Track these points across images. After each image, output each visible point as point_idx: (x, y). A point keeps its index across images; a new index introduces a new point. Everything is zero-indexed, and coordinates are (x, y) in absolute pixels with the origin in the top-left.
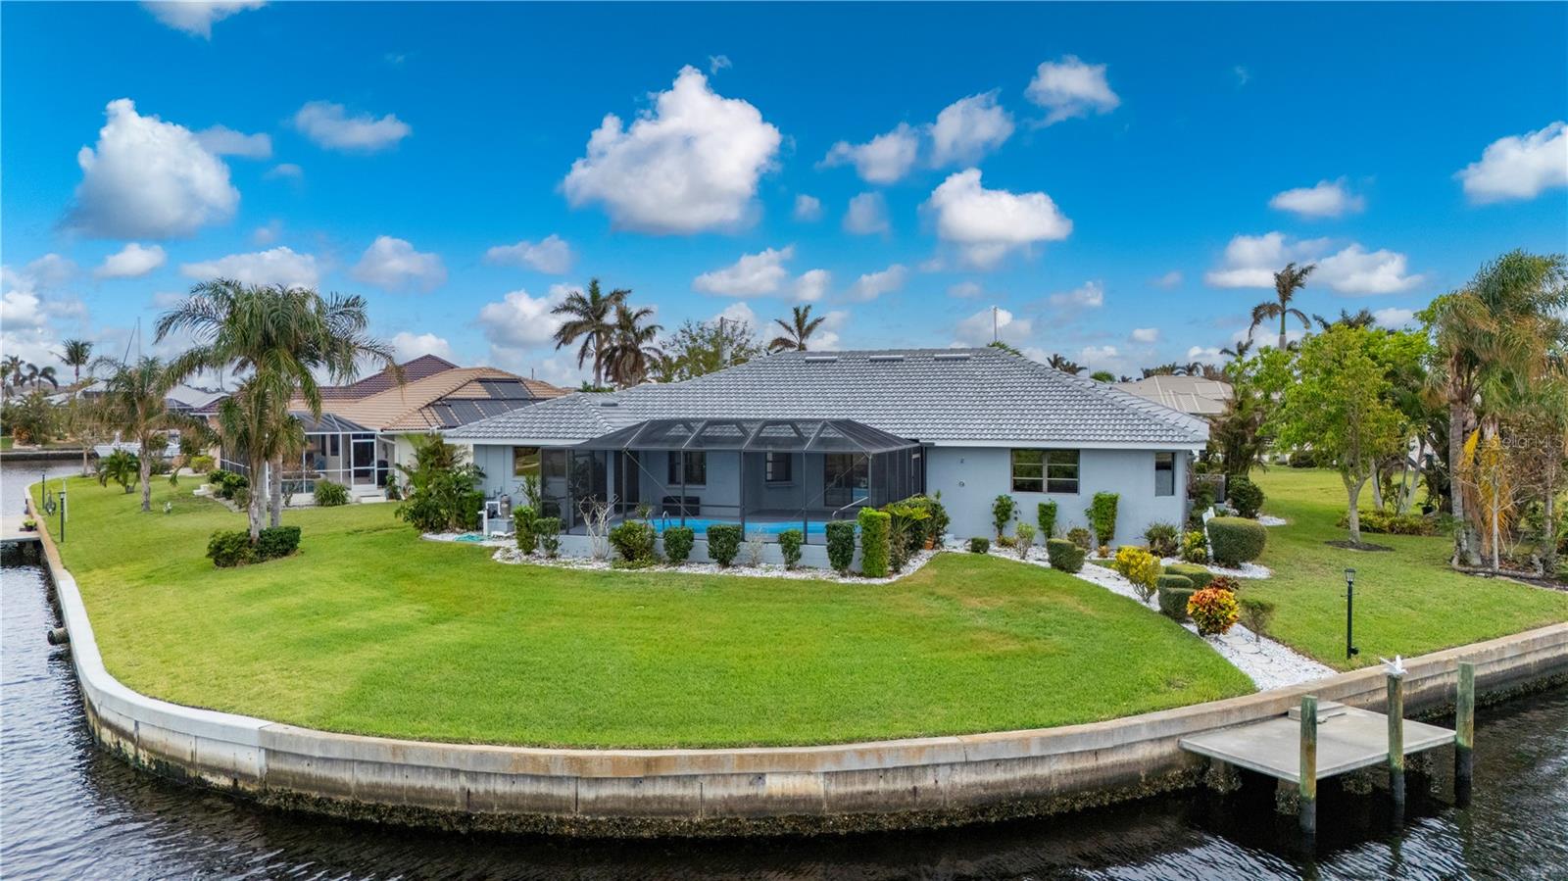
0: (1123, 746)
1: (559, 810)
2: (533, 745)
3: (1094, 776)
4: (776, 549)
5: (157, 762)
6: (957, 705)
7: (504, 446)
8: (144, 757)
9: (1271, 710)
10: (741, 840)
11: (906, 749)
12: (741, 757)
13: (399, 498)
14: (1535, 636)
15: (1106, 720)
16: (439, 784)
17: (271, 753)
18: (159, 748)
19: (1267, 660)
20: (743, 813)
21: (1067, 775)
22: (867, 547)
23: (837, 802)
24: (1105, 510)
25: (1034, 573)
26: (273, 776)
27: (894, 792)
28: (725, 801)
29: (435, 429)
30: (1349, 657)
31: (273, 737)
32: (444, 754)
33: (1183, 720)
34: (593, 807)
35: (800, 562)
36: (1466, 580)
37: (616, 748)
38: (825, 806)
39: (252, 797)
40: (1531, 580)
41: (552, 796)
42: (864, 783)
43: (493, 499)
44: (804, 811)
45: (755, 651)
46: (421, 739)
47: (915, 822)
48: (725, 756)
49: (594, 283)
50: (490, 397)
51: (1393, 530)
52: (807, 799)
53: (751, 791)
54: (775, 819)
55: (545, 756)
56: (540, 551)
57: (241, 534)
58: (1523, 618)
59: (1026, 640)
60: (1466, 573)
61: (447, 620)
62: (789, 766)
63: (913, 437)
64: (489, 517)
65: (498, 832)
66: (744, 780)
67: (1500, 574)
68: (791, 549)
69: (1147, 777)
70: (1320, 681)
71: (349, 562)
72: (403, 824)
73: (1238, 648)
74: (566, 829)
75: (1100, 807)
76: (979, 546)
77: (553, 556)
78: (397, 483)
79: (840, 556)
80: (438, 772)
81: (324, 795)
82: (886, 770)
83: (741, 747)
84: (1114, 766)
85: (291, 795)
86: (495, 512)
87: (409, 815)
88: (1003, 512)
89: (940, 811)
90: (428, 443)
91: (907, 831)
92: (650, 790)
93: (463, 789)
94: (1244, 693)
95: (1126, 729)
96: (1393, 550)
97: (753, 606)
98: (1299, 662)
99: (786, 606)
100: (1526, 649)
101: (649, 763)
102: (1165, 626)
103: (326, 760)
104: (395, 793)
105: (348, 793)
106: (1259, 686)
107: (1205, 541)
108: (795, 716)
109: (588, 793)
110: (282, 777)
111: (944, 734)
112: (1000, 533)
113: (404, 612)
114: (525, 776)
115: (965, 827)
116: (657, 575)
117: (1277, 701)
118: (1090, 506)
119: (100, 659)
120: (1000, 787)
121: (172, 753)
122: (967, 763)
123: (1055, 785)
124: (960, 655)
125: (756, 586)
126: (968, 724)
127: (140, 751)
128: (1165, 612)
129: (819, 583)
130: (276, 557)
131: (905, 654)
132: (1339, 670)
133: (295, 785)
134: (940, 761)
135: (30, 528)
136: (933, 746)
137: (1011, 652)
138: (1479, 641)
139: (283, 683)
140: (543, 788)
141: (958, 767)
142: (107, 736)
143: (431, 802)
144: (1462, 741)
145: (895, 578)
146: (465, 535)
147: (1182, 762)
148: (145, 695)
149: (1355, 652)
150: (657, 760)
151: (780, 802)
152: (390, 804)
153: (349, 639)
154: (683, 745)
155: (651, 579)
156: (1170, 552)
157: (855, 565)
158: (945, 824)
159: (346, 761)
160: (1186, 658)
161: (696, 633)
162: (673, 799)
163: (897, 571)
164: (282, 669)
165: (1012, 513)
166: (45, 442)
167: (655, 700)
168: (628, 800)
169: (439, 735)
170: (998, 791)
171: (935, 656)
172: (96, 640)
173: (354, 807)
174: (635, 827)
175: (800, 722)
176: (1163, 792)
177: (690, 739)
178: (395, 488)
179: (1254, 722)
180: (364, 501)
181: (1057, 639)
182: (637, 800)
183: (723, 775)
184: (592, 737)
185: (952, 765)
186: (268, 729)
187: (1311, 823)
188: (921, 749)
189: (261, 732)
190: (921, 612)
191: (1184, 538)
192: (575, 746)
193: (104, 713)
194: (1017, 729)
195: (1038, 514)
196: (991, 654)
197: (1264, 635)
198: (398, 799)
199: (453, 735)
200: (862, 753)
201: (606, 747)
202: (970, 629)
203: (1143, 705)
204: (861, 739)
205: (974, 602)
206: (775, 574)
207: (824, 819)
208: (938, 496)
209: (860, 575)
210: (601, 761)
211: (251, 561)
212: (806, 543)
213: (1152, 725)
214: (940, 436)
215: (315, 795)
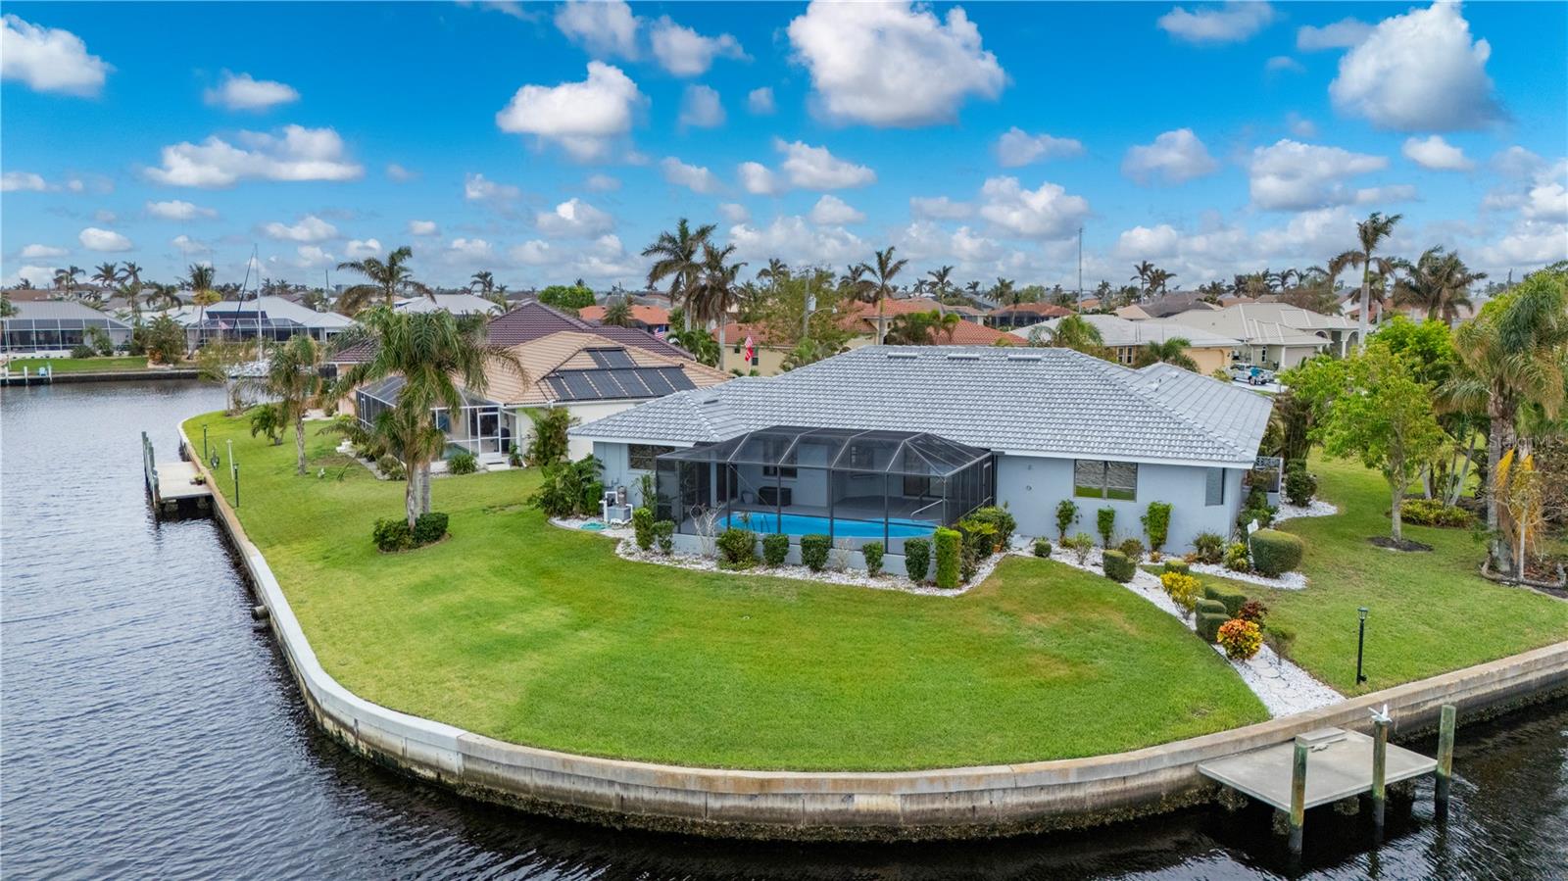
0: (1146, 773)
1: (693, 815)
2: (671, 763)
3: (1122, 797)
4: (860, 557)
5: (375, 753)
6: (1012, 734)
7: (620, 444)
8: (363, 747)
9: (1279, 738)
10: (834, 843)
11: (968, 778)
12: (835, 781)
13: (521, 465)
14: (1537, 657)
15: (1134, 750)
16: (599, 791)
17: (467, 757)
18: (375, 742)
19: (1285, 684)
20: (836, 823)
21: (1099, 796)
22: (940, 562)
23: (911, 817)
24: (1158, 520)
25: (1089, 583)
26: (468, 774)
27: (957, 810)
28: (822, 814)
29: (551, 403)
30: (1358, 683)
31: (468, 745)
32: (603, 769)
33: (1200, 750)
34: (718, 815)
35: (882, 570)
36: (1489, 589)
37: (737, 769)
38: (901, 820)
39: (453, 788)
40: (1552, 590)
41: (687, 804)
42: (933, 802)
43: (610, 488)
44: (885, 823)
45: (845, 674)
46: (584, 754)
47: (973, 833)
48: (822, 780)
49: (684, 222)
50: (597, 367)
51: (1438, 522)
52: (887, 814)
53: (843, 806)
54: (861, 829)
55: (682, 775)
56: (655, 547)
57: (400, 523)
58: (1532, 635)
59: (1075, 665)
60: (1494, 580)
61: (587, 627)
62: (872, 787)
63: (985, 445)
64: (609, 505)
65: (646, 830)
66: (838, 798)
67: (1524, 583)
68: (874, 560)
69: (1167, 796)
70: (1328, 707)
71: (494, 552)
72: (572, 819)
73: (1260, 672)
74: (698, 830)
75: (1127, 822)
76: (1042, 551)
77: (667, 554)
78: (518, 451)
79: (917, 567)
80: (598, 782)
81: (509, 792)
82: (950, 793)
83: (835, 771)
84: (1139, 788)
85: (483, 790)
86: (613, 500)
87: (576, 812)
88: (1066, 515)
89: (994, 825)
90: (544, 416)
91: (967, 840)
92: (764, 803)
93: (618, 795)
94: (1258, 721)
95: (1150, 760)
96: (1430, 550)
97: (841, 621)
98: (1312, 687)
99: (867, 620)
100: (1528, 667)
101: (763, 783)
102: (1199, 649)
103: (510, 766)
104: (565, 795)
105: (528, 792)
106: (1272, 712)
107: (1248, 553)
108: (877, 742)
109: (715, 804)
110: (476, 775)
111: (998, 763)
112: (1063, 534)
113: (549, 616)
114: (666, 788)
115: (1014, 837)
116: (759, 579)
117: (1286, 729)
118: (1145, 513)
119: (314, 655)
120: (1045, 806)
121: (387, 747)
122: (1017, 788)
123: (1089, 804)
124: (1017, 681)
125: (843, 596)
126: (1018, 755)
127: (360, 742)
128: (1199, 633)
129: (897, 594)
130: (429, 542)
131: (970, 679)
132: (1347, 696)
133: (486, 782)
134: (994, 787)
135: (200, 482)
136: (989, 775)
137: (1060, 678)
138: (1484, 662)
139: (467, 692)
140: (680, 798)
141: (1009, 791)
142: (329, 724)
143: (592, 803)
144: (1441, 771)
145: (965, 589)
146: (588, 522)
147: (1198, 782)
148: (361, 697)
149: (1364, 679)
150: (769, 781)
151: (865, 815)
152: (561, 803)
153: (511, 646)
154: (789, 769)
155: (753, 584)
156: (1216, 559)
157: (930, 576)
158: (997, 835)
159: (525, 768)
160: (1211, 685)
161: (794, 651)
162: (782, 810)
163: (966, 581)
164: (464, 678)
165: (1074, 517)
166: (176, 362)
167: (765, 723)
168: (747, 810)
169: (598, 751)
170: (1042, 809)
171: (995, 681)
172: (304, 632)
173: (533, 804)
174: (751, 831)
175: (882, 748)
176: (1181, 808)
177: (794, 763)
178: (517, 456)
179: (1264, 748)
180: (492, 468)
181: (1102, 662)
182: (753, 811)
183: (821, 794)
184: (717, 757)
185: (1004, 790)
186: (464, 738)
187: (1297, 845)
188: (979, 778)
189: (459, 741)
190: (985, 631)
191: (1231, 546)
192: (704, 766)
193: (325, 706)
194: (1059, 758)
195: (1097, 519)
196: (1042, 680)
197: (1286, 658)
198: (567, 799)
199: (609, 752)
200: (932, 780)
201: (728, 768)
202: (1028, 651)
203: (1168, 734)
204: (932, 767)
205: (1032, 619)
206: (859, 582)
207: (900, 830)
208: (1006, 507)
209: (934, 585)
210: (725, 779)
211: (410, 547)
212: (887, 552)
213: (1173, 756)
214: (1010, 446)
215: (502, 791)
